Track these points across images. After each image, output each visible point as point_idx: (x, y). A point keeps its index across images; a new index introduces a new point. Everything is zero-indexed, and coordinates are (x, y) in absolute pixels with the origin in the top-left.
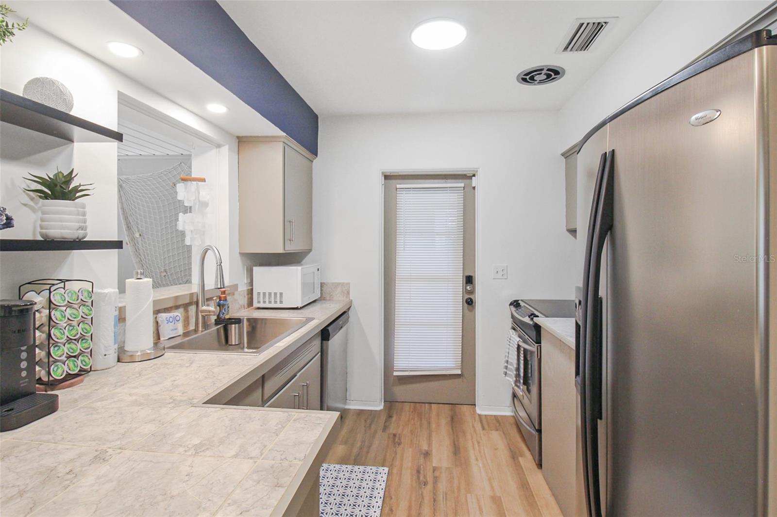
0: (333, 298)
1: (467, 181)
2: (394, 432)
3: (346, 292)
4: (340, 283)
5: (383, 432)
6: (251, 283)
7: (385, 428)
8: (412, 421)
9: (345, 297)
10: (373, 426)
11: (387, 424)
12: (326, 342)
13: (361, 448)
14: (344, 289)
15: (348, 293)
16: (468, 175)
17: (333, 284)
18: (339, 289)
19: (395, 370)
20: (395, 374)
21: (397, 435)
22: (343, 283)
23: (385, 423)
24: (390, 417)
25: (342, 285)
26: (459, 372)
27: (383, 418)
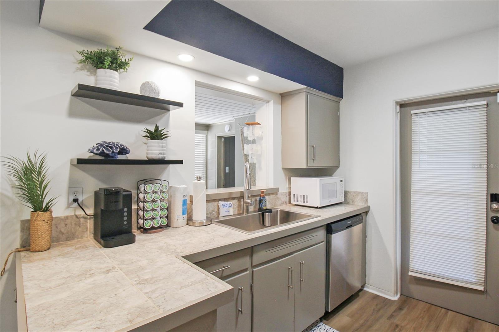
0: (355, 203)
1: (491, 98)
2: (398, 323)
3: (365, 199)
4: (360, 192)
5: (387, 319)
6: (290, 188)
7: (392, 316)
8: (421, 319)
9: (364, 203)
10: (381, 312)
11: (394, 314)
12: (330, 235)
13: (362, 325)
14: (363, 197)
15: (367, 200)
16: (492, 92)
17: (355, 192)
18: (359, 197)
19: (410, 270)
20: (410, 273)
21: (399, 327)
22: (363, 192)
23: (393, 312)
24: (400, 309)
25: (362, 194)
26: (482, 288)
27: (393, 308)
